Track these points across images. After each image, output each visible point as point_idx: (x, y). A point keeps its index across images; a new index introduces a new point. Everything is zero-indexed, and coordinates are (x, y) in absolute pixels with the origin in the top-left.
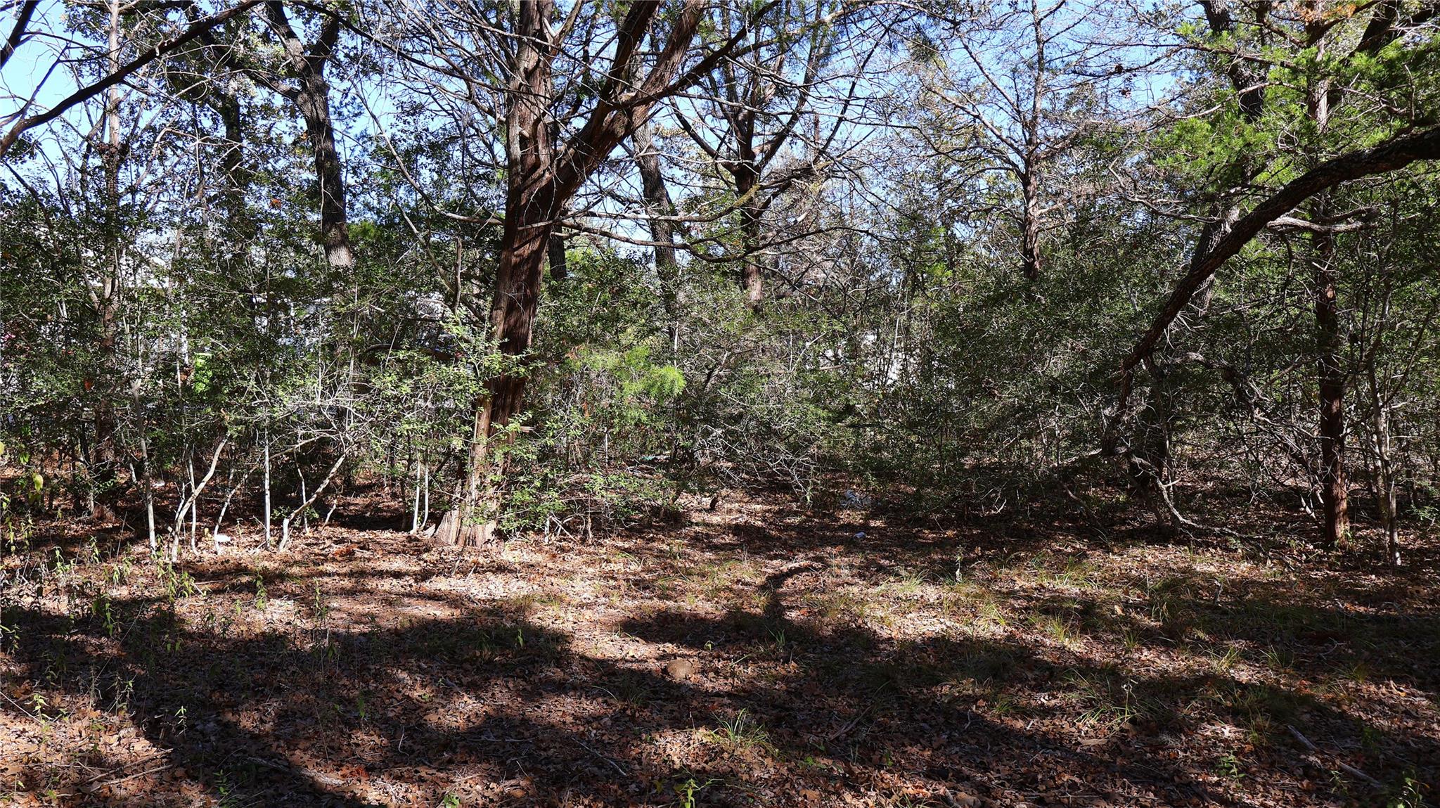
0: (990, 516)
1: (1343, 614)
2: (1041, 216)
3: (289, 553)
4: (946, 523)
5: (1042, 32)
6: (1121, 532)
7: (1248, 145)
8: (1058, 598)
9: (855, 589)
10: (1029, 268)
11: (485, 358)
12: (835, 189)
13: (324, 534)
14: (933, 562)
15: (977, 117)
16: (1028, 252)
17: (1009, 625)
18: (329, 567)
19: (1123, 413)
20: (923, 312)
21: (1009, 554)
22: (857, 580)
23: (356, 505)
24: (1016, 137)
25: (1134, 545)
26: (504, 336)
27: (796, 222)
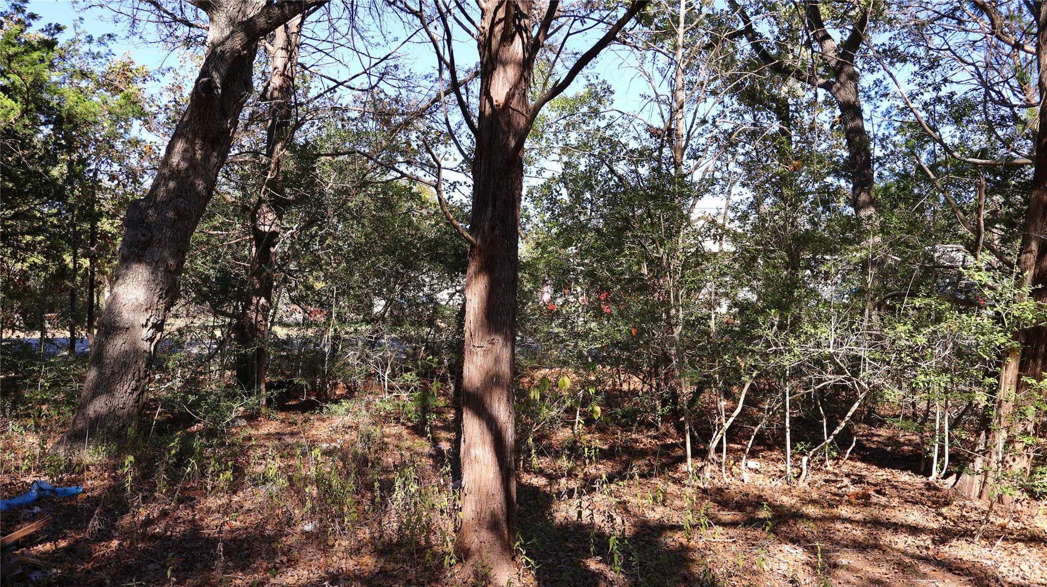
3: (808, 488)
11: (1015, 306)
13: (845, 469)
18: (844, 511)
23: (879, 436)
26: (1035, 282)
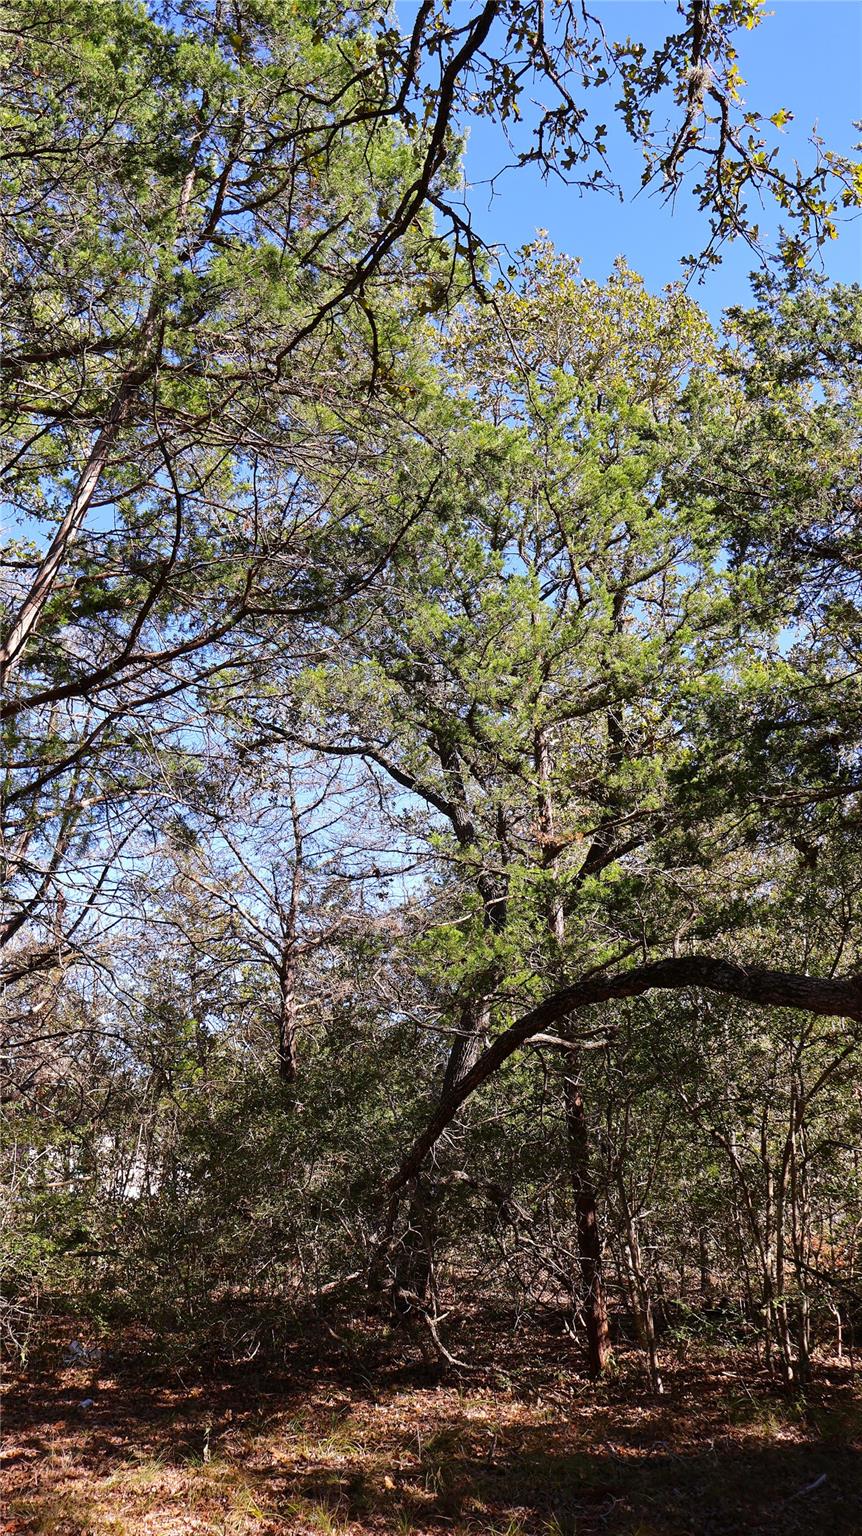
0: (241, 1365)
1: (617, 1460)
2: (297, 1013)
4: (190, 1378)
5: (300, 827)
6: (386, 1374)
7: (499, 957)
8: (322, 1473)
9: (78, 1485)
10: (285, 1067)
12: (79, 977)
14: (175, 1435)
15: (235, 907)
16: (285, 1051)
17: (267, 1517)
19: (390, 1240)
20: (169, 1114)
21: (263, 1418)
22: (81, 1470)
24: (273, 929)
25: (401, 1392)
27: (31, 1012)
